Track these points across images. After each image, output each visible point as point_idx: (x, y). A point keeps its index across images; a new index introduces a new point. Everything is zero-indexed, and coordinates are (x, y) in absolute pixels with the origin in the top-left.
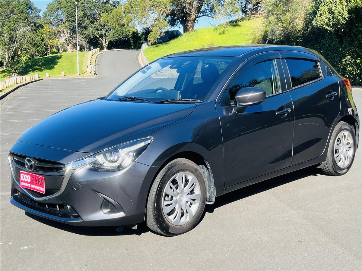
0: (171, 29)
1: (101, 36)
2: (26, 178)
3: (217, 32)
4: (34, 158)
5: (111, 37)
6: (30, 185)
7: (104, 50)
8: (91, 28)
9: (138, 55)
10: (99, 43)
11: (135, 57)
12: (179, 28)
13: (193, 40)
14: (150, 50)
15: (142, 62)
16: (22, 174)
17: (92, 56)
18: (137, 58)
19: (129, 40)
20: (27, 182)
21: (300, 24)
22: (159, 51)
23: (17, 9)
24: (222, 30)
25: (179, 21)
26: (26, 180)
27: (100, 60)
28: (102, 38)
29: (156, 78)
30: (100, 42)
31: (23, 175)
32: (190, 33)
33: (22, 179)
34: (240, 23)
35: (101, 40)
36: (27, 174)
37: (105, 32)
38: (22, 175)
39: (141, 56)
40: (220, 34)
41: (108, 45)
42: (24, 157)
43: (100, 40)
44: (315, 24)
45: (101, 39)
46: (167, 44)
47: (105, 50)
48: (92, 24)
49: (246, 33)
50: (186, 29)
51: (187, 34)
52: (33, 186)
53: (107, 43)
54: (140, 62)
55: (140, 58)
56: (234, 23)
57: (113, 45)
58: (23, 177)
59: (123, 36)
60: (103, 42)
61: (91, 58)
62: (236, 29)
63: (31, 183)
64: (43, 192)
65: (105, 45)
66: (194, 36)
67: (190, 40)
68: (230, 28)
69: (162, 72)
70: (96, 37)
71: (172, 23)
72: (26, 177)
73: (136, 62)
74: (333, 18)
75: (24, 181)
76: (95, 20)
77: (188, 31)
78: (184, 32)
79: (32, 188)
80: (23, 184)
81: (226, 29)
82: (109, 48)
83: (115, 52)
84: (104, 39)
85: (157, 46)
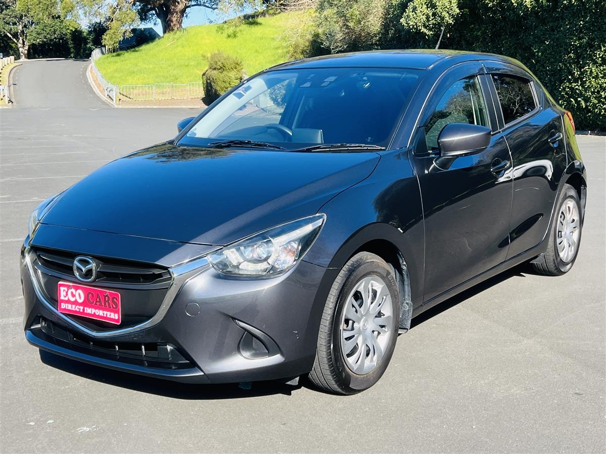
0: (143, 26)
1: (15, 35)
2: (73, 296)
3: (222, 33)
4: (95, 258)
5: (34, 36)
6: (82, 308)
7: (21, 60)
9: (86, 68)
10: (11, 47)
11: (81, 73)
12: (155, 24)
13: (183, 47)
15: (93, 82)
16: (62, 288)
19: (66, 42)
20: (76, 303)
21: (374, 24)
22: (123, 63)
24: (231, 31)
25: (154, 12)
26: (72, 299)
28: (18, 39)
29: (120, 107)
30: (13, 45)
31: (66, 289)
32: (176, 33)
33: (62, 298)
34: (260, 20)
35: (16, 41)
36: (76, 288)
37: (23, 28)
38: (64, 290)
39: (91, 72)
40: (229, 36)
41: (29, 50)
42: (73, 256)
43: (14, 42)
44: (405, 24)
45: (14, 40)
46: (137, 51)
47: (23, 59)
49: (272, 36)
50: (167, 27)
51: (169, 35)
52: (89, 310)
53: (27, 48)
54: (89, 82)
55: (88, 74)
56: (251, 20)
57: (36, 52)
58: (65, 294)
59: (56, 36)
60: (20, 45)
62: (255, 29)
63: (84, 304)
64: (117, 321)
65: (23, 50)
66: (183, 39)
67: (177, 46)
68: (244, 27)
69: (131, 97)
70: (6, 36)
71: (143, 15)
72: (74, 293)
74: (434, 14)
75: (68, 302)
77: (173, 30)
78: (165, 32)
79: (89, 314)
80: (63, 306)
81: (238, 29)
82: (30, 56)
83: (41, 63)
84: (21, 41)
85: (118, 55)
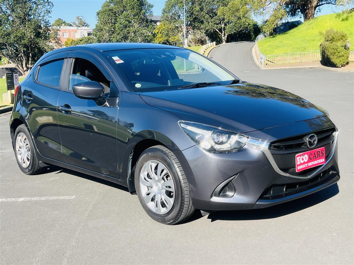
0: (291, 19)
1: (220, 30)
2: (303, 159)
3: (339, 18)
5: (229, 30)
6: (307, 164)
8: (211, 22)
9: (253, 46)
10: (219, 37)
11: (249, 49)
13: (313, 28)
14: (265, 41)
17: (206, 50)
18: (251, 50)
19: (249, 32)
23: (128, 5)
24: (345, 16)
25: (299, 10)
27: (213, 54)
30: (220, 36)
32: (310, 20)
35: (221, 34)
37: (224, 25)
39: (255, 48)
40: (343, 20)
43: (220, 34)
45: (220, 33)
46: (286, 34)
47: (224, 43)
48: (211, 18)
50: (306, 17)
51: (308, 22)
53: (226, 37)
55: (253, 50)
57: (231, 38)
59: (241, 29)
60: (223, 35)
61: (205, 52)
63: (308, 161)
65: (224, 38)
66: (314, 24)
67: (309, 29)
70: (216, 31)
71: (293, 13)
73: (249, 54)
76: (214, 15)
78: (305, 21)
82: (227, 41)
83: (233, 45)
84: (223, 33)
85: (274, 37)
